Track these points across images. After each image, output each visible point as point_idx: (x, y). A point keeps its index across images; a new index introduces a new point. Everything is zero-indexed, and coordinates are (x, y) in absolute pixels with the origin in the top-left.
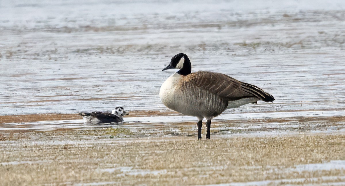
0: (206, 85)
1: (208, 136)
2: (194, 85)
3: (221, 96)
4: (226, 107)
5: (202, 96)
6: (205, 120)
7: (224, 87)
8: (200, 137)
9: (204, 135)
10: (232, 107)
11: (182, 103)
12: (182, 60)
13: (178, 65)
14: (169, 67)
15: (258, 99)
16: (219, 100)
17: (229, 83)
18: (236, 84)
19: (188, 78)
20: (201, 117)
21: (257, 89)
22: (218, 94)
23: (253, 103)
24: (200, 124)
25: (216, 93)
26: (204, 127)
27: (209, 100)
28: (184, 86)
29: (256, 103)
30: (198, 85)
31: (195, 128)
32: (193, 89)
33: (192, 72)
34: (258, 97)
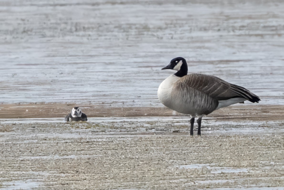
0: (199, 86)
2: (189, 86)
3: (213, 97)
4: (216, 106)
5: (195, 95)
7: (215, 88)
8: (192, 133)
11: (178, 102)
12: (180, 63)
13: (176, 67)
14: (168, 68)
15: (246, 99)
16: (210, 100)
17: (220, 84)
18: (226, 86)
19: (184, 79)
20: (194, 115)
21: (245, 90)
22: (210, 94)
23: (241, 103)
24: (192, 121)
25: (208, 94)
27: (202, 100)
28: (180, 86)
29: (243, 103)
30: (192, 85)
32: (187, 89)
33: (188, 74)
34: (246, 97)
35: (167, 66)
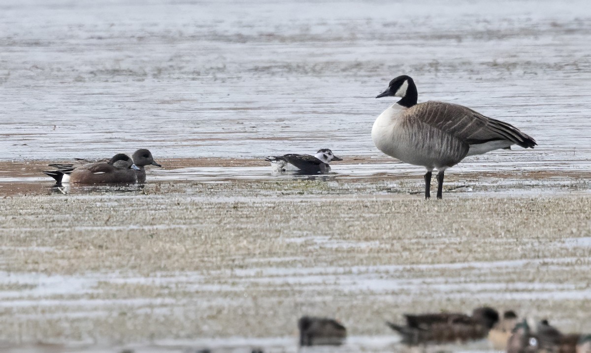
0: (437, 122)
1: (439, 195)
2: (422, 121)
3: (460, 138)
4: (465, 153)
5: (432, 136)
6: (436, 171)
7: (463, 125)
8: (428, 195)
9: (433, 193)
10: (474, 153)
11: (403, 146)
12: (405, 85)
13: (399, 92)
14: (384, 94)
15: (514, 143)
16: (456, 143)
17: (472, 119)
18: (481, 121)
19: (413, 111)
20: (430, 167)
21: (511, 128)
22: (456, 134)
23: (505, 148)
24: (428, 177)
25: (452, 133)
26: (434, 181)
27: (442, 144)
28: (408, 122)
29: (509, 148)
30: (427, 120)
31: (422, 183)
32: (419, 127)
33: (418, 102)
34: (513, 140)
35: (385, 92)
